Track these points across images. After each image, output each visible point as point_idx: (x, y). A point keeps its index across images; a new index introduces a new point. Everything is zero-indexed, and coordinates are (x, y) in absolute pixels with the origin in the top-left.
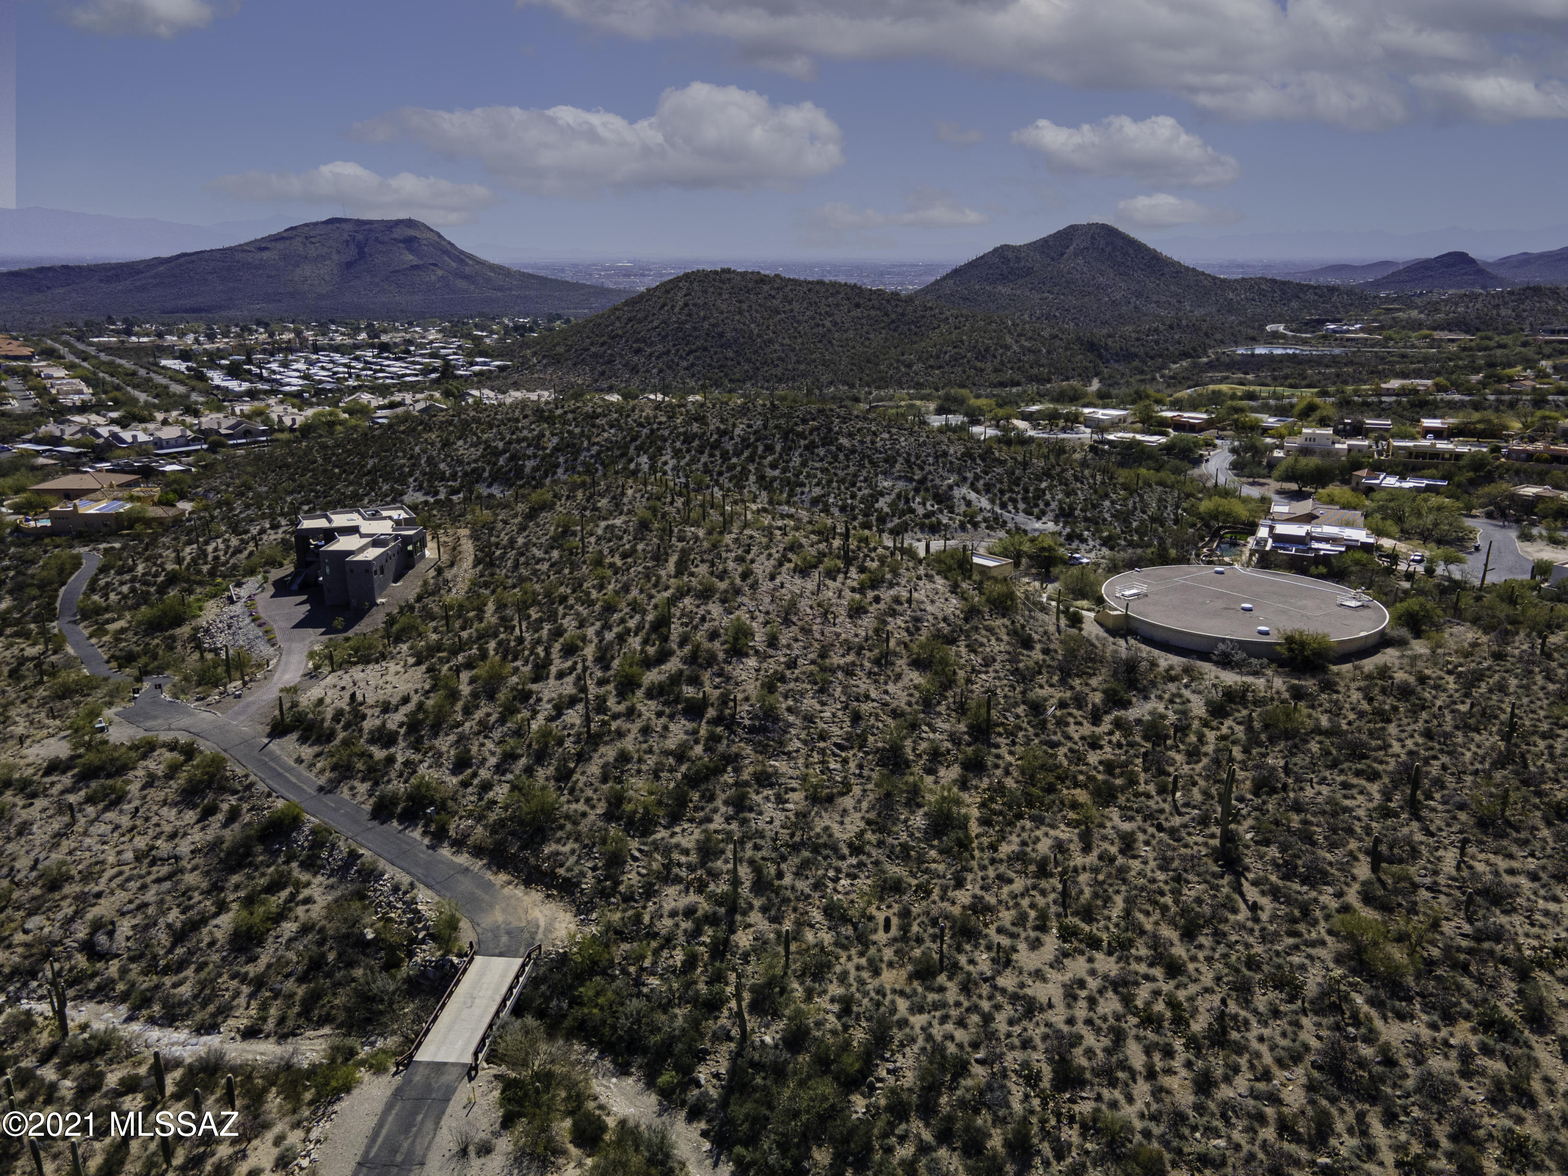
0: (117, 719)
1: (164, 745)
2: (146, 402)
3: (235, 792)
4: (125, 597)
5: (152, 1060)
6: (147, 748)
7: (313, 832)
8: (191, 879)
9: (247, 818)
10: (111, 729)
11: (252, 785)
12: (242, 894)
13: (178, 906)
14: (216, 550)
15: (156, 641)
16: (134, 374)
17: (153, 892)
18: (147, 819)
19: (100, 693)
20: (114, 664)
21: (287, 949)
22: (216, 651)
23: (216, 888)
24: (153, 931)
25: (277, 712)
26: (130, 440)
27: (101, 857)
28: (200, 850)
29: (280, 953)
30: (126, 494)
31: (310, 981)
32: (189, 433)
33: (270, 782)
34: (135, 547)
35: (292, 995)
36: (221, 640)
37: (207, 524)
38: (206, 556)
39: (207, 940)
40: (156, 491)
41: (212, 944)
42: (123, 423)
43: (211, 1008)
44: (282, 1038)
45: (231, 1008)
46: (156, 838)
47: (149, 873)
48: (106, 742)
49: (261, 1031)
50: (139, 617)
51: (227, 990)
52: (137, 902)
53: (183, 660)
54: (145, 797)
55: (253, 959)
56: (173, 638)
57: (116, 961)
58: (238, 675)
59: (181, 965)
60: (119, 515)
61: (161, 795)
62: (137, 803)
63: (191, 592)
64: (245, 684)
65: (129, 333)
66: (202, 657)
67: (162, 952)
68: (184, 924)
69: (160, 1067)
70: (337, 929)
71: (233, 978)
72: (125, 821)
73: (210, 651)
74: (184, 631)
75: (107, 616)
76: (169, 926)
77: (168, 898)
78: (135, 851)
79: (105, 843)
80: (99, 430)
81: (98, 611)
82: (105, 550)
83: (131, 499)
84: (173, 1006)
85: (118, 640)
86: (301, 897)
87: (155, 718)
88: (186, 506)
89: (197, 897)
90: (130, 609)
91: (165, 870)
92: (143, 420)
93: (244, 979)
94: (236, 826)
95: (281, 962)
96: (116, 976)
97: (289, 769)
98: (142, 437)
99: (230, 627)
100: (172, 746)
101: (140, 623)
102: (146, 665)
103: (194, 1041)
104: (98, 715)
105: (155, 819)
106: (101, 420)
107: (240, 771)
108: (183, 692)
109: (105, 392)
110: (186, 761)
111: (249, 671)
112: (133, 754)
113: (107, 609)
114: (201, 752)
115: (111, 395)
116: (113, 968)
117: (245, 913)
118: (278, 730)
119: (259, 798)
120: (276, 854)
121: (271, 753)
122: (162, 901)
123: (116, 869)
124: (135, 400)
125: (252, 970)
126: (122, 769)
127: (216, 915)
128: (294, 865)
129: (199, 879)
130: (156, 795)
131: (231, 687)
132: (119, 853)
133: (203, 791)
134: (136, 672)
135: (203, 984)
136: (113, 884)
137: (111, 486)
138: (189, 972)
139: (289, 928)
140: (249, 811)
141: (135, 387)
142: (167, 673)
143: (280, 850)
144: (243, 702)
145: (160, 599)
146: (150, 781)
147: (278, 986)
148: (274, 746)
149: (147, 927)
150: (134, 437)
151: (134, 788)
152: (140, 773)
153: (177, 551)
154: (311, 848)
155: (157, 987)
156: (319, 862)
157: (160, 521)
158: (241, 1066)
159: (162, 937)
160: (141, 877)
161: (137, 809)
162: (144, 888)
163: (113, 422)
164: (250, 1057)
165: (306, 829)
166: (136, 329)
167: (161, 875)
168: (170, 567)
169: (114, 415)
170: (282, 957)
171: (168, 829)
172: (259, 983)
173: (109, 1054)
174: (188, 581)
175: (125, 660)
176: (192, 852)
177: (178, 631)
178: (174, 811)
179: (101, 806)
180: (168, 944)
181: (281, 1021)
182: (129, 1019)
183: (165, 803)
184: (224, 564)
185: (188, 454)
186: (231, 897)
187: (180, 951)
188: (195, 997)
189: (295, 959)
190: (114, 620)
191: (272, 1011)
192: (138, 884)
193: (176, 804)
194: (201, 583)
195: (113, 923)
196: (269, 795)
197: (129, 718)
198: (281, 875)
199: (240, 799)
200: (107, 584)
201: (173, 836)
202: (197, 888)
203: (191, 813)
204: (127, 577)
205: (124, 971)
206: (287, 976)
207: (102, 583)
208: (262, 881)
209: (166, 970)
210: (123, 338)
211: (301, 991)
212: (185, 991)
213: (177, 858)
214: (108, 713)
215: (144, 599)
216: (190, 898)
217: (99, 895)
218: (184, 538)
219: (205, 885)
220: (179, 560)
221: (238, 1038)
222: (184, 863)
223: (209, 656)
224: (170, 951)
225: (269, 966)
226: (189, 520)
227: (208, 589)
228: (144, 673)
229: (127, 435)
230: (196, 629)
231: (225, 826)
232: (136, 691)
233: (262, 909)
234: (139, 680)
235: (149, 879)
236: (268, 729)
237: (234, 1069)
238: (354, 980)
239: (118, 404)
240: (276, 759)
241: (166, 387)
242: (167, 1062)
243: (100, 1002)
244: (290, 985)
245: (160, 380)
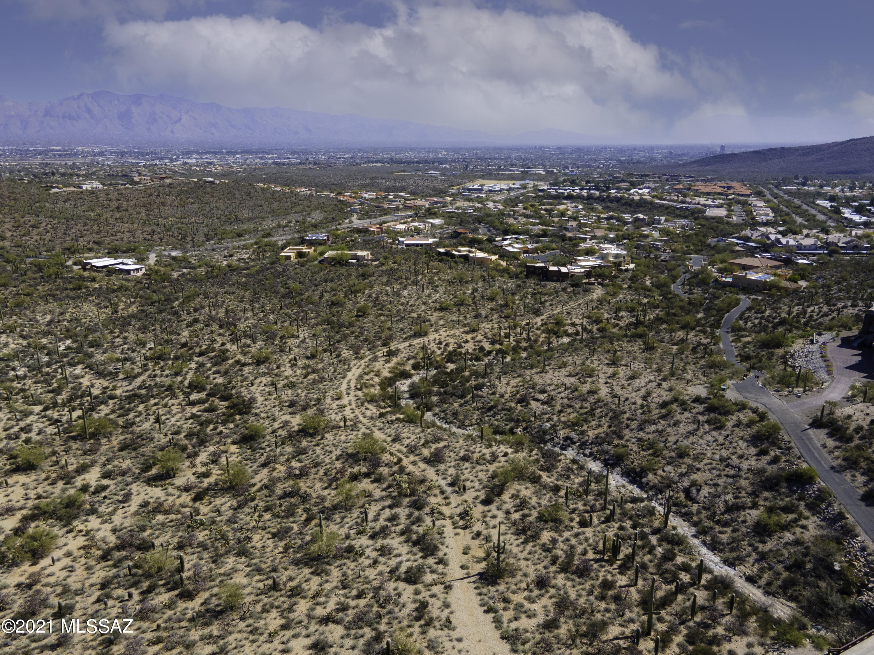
0: (732, 387)
1: (751, 408)
2: (800, 223)
3: (780, 448)
4: (755, 326)
5: (699, 562)
6: (742, 407)
7: (819, 490)
8: (743, 483)
9: (783, 465)
10: (728, 391)
11: (790, 448)
12: (768, 504)
13: (733, 493)
14: (813, 311)
15: (763, 353)
16: (799, 207)
17: (723, 480)
18: (731, 443)
19: (728, 371)
20: (739, 358)
21: (784, 547)
22: (794, 368)
23: (754, 494)
24: (718, 500)
25: (819, 414)
26: (784, 243)
27: (705, 452)
28: (752, 471)
29: (779, 547)
30: (773, 272)
31: (791, 572)
32: (819, 243)
33: (802, 452)
34: (769, 300)
35: (779, 574)
36: (799, 362)
37: (812, 296)
38: (805, 314)
39: (742, 518)
40: (789, 273)
41: (744, 522)
42: (784, 234)
43: (734, 554)
44: (767, 593)
45: (745, 561)
46: (733, 454)
47: (724, 470)
48: (724, 396)
49: (756, 582)
50: (759, 338)
51: (745, 550)
52: (714, 481)
53: (774, 367)
54: (733, 431)
55: (764, 542)
56: (773, 354)
57: (697, 505)
58: (803, 385)
59: (726, 524)
60: (766, 282)
61: (741, 434)
62: (728, 432)
63: (790, 331)
64: (805, 391)
65: (804, 184)
66: (785, 369)
67: (719, 512)
68: (733, 504)
69: (702, 568)
70: (817, 552)
71: (750, 545)
72: (721, 439)
73: (791, 366)
74: (780, 352)
75: (743, 333)
76: (726, 501)
77: (729, 487)
78: (721, 456)
79: (708, 446)
80: (770, 236)
81: (740, 329)
82: (754, 299)
83: (775, 275)
84: (716, 542)
85: (744, 347)
86: (801, 523)
87: (750, 392)
88: (803, 284)
89: (743, 494)
90: (756, 332)
91: (732, 472)
92: (795, 233)
93: (755, 549)
94: (775, 467)
95: (777, 552)
96: (695, 512)
97: (817, 449)
98: (792, 242)
99: (806, 357)
100: (755, 411)
101: (758, 341)
102: (755, 364)
103: (721, 565)
104: (724, 382)
105: (735, 445)
106: (773, 231)
107: (786, 438)
108: (769, 384)
109: (780, 216)
110: (759, 421)
111: (810, 384)
112: (734, 407)
113: (745, 330)
114: (768, 419)
115: (783, 218)
116: (695, 508)
117: (766, 515)
118: (817, 424)
119: (793, 457)
120: (794, 492)
121: (808, 435)
122: (725, 487)
123: (709, 461)
124: (795, 222)
125: (761, 547)
126: (727, 413)
127: (751, 508)
128: (802, 503)
129: (747, 485)
130: (739, 432)
131: (796, 390)
132: (713, 453)
133: (763, 440)
134: (748, 366)
135: (734, 540)
136: (706, 467)
137: (767, 266)
138: (729, 530)
139: (788, 536)
140: (785, 461)
141: (797, 214)
142: (763, 371)
143: (796, 491)
144: (800, 401)
145: (773, 332)
146: (738, 425)
147: (772, 564)
148: (811, 432)
149: (715, 496)
150: (788, 242)
151: (730, 424)
152: (735, 418)
153: (790, 308)
154: (815, 499)
155: (711, 528)
156: (818, 509)
157: (786, 289)
158: (741, 593)
159: (721, 506)
160: (720, 470)
161: (728, 436)
162: (719, 476)
163: (779, 232)
164: (747, 592)
165: (816, 487)
166: (809, 182)
167: (729, 473)
168: (783, 315)
169: (781, 229)
170: (780, 550)
171: (740, 452)
172: (762, 557)
173: (681, 547)
174: (791, 325)
175: (745, 358)
176: (748, 469)
177: (776, 351)
178: (745, 444)
179: (712, 427)
180: (723, 510)
181: (769, 584)
182: (694, 536)
183: (742, 438)
184: (814, 321)
185: (814, 255)
186: (761, 503)
187: (727, 517)
188: (728, 544)
189: (787, 555)
190: (746, 336)
191: (766, 576)
192: (717, 473)
193: (747, 441)
194: (797, 328)
195: (701, 486)
196: (799, 458)
197: (738, 388)
198: (793, 505)
199: (782, 453)
200: (749, 317)
201: (741, 457)
202: (745, 489)
203: (753, 449)
204: (759, 315)
205: (699, 512)
206: (780, 562)
207: (746, 315)
208: (781, 503)
209: (718, 522)
210: (800, 187)
211: (785, 575)
212: (724, 538)
213: (740, 469)
214: (729, 382)
215: (764, 329)
216: (740, 493)
217: (698, 469)
218: (796, 301)
219: (749, 489)
220: (789, 313)
221: (744, 578)
222: (742, 473)
223: (789, 369)
224: (723, 514)
225: (771, 551)
226: (802, 292)
227: (801, 332)
228: (752, 368)
229: (784, 241)
230: (787, 353)
231: (770, 463)
232: (745, 376)
233: (776, 518)
234: (749, 370)
235: (723, 473)
236: (810, 421)
237: (736, 592)
238: (818, 587)
239: (785, 222)
240: (810, 440)
241: (815, 216)
242: (706, 568)
243: (684, 521)
244: (780, 567)
245: (813, 211)
